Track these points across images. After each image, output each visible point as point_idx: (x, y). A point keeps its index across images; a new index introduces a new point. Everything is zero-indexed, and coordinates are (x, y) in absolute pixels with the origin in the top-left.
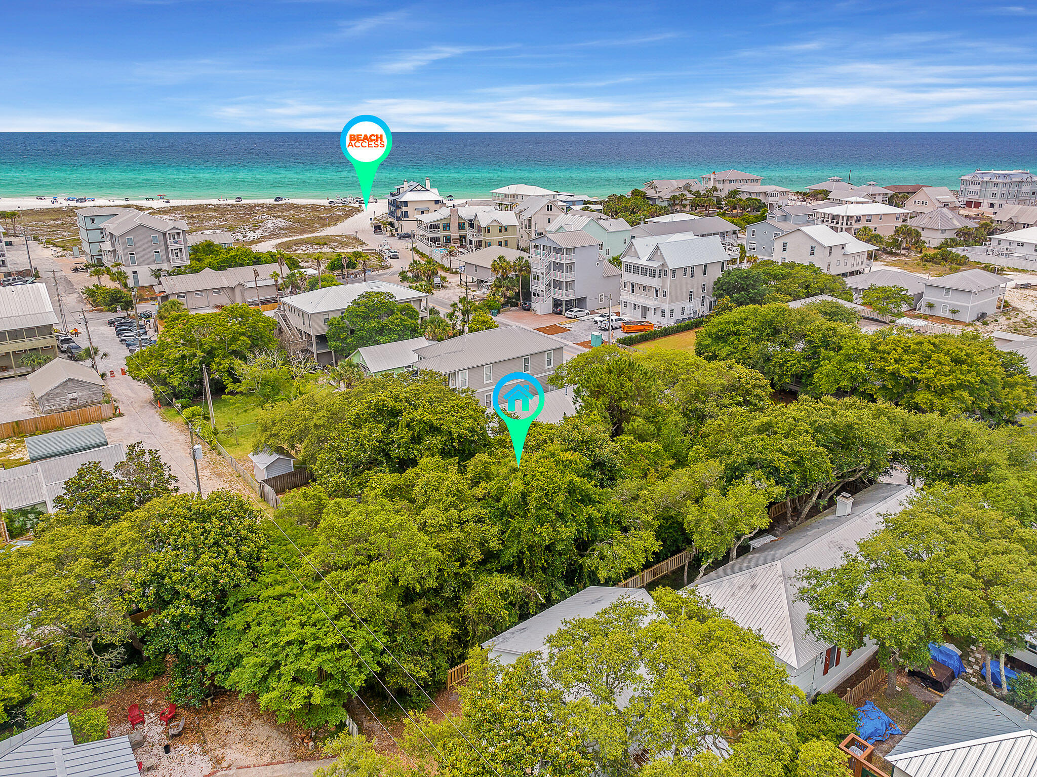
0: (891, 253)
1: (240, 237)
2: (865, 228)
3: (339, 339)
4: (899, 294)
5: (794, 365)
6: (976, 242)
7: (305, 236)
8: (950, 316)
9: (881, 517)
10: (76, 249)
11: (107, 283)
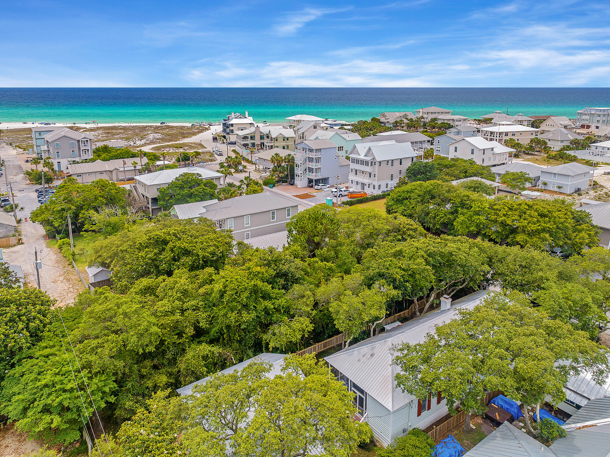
0: (528, 154)
1: (132, 143)
2: (511, 139)
3: (164, 200)
4: (523, 177)
5: (443, 217)
6: (583, 148)
7: (171, 143)
8: (557, 190)
9: (457, 311)
10: (31, 150)
11: (41, 168)
